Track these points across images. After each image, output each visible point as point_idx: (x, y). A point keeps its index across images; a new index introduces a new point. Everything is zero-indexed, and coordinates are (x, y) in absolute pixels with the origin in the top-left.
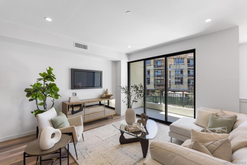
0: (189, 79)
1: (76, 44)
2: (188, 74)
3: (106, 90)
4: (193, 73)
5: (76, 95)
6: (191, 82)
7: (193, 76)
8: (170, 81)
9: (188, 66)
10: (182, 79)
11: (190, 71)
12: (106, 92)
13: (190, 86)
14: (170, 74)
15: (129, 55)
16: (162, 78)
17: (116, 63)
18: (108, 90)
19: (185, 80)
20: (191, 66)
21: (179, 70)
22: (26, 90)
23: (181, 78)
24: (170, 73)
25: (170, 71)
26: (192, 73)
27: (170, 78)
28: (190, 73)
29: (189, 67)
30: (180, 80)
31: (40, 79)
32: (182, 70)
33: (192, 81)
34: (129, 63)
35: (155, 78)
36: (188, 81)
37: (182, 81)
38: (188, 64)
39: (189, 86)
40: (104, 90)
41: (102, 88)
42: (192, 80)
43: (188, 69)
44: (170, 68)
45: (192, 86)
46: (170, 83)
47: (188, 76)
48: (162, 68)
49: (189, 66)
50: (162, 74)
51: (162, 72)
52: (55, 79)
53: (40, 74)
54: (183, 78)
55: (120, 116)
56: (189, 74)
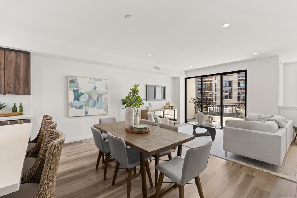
0: (238, 93)
1: (154, 66)
2: (238, 87)
3: (168, 102)
4: (244, 85)
5: (151, 105)
6: (241, 96)
7: (244, 89)
8: (216, 95)
9: (238, 77)
10: (230, 93)
11: (241, 83)
12: (168, 104)
13: (240, 101)
14: (216, 87)
15: (186, 72)
16: (206, 91)
17: (175, 79)
18: (170, 102)
19: (235, 94)
20: (241, 77)
21: (227, 82)
22: (122, 100)
23: (229, 91)
24: (216, 85)
25: (216, 83)
26: (242, 85)
27: (216, 91)
28: (241, 85)
29: (239, 79)
30: (228, 94)
31: (130, 93)
32: (231, 81)
33: (243, 95)
34: (186, 79)
35: (198, 91)
36: (238, 95)
37: (231, 95)
38: (237, 75)
39: (238, 100)
40: (167, 102)
41: (165, 100)
42: (242, 93)
43: (238, 81)
44: (216, 79)
45: (243, 100)
46: (216, 97)
47: (238, 89)
48: (206, 80)
49: (240, 77)
50: (206, 87)
51: (207, 84)
52: (139, 92)
53: (131, 89)
54: (231, 91)
55: (180, 124)
56: (240, 87)
